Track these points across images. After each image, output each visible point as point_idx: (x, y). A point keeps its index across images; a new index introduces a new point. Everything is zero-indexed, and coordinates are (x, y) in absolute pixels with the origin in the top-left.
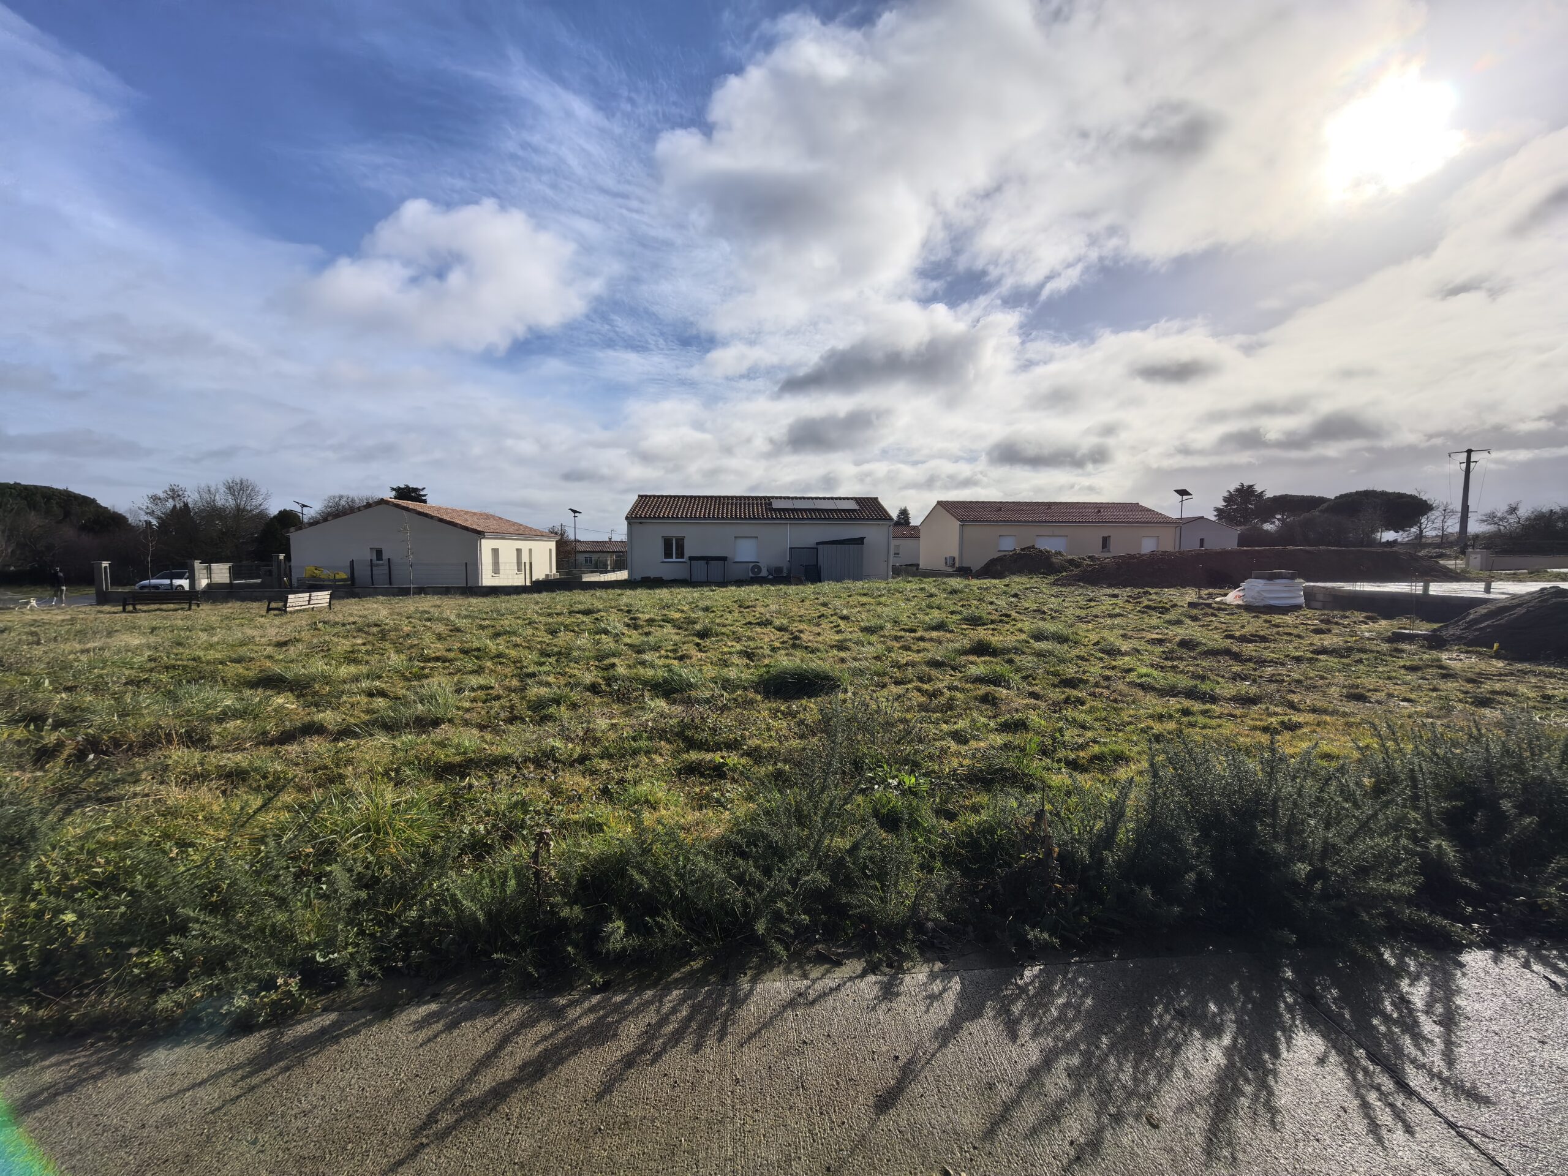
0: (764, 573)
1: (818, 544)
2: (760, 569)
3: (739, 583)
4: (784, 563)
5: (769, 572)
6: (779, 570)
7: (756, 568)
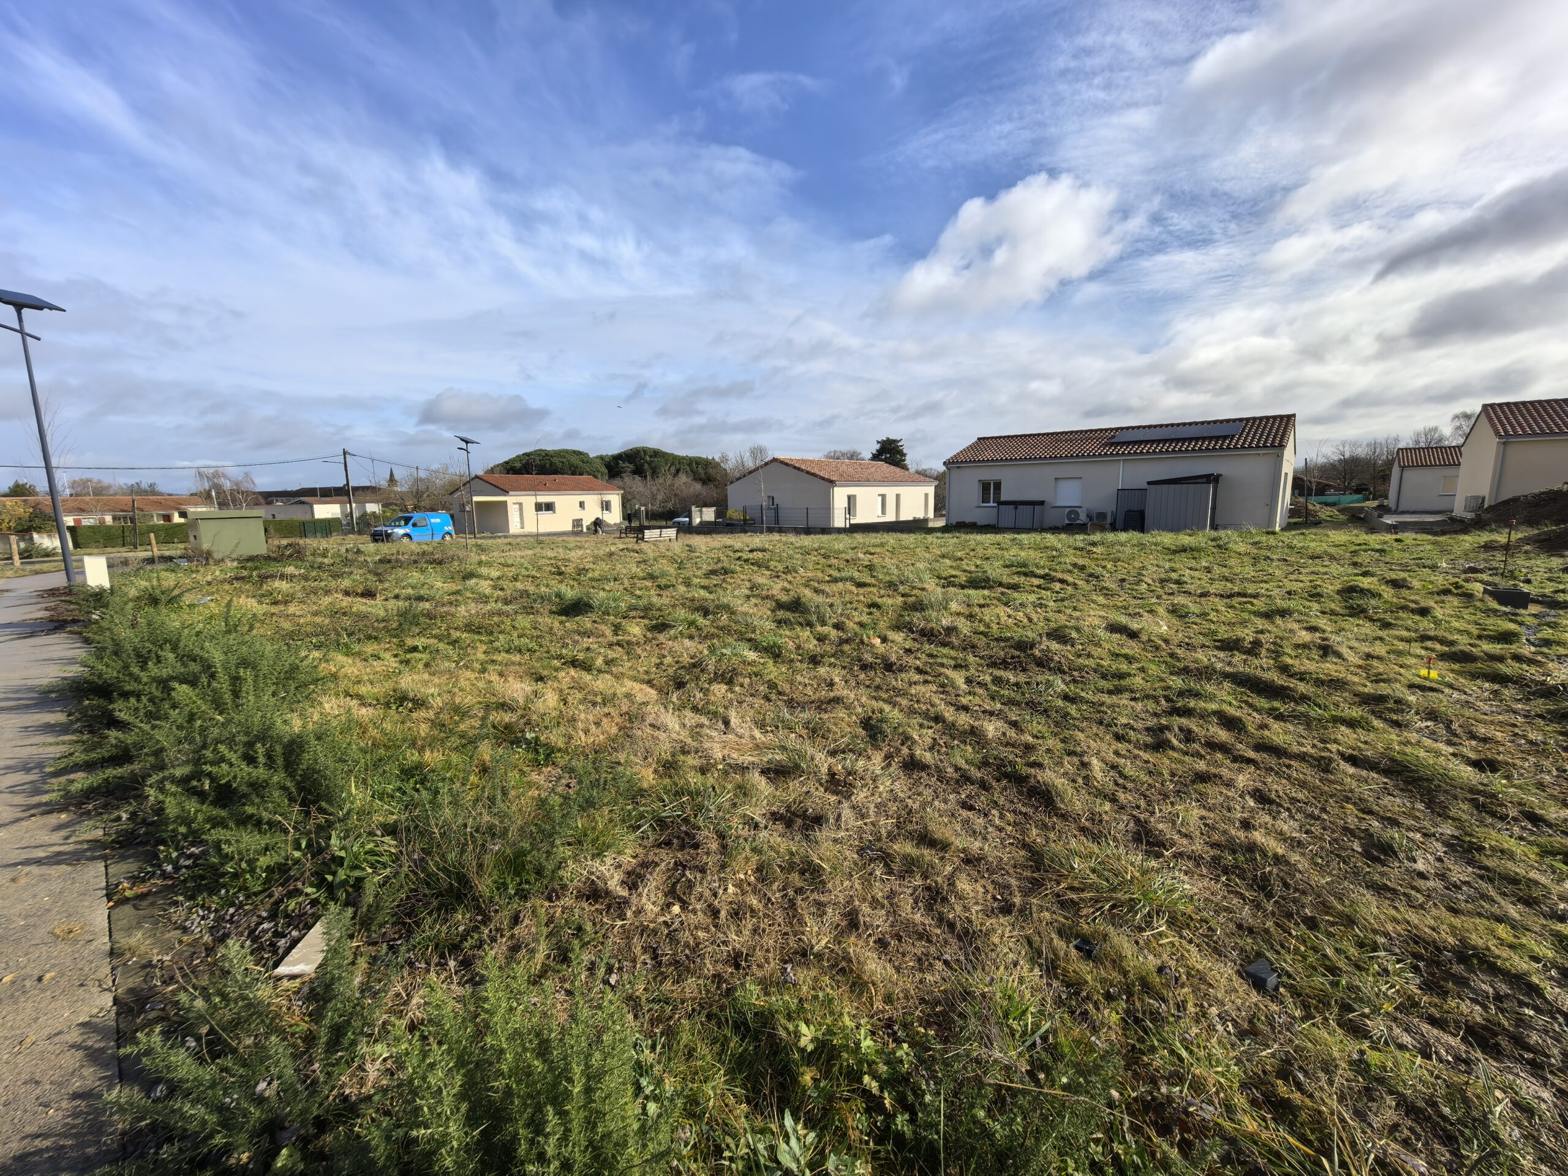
0: (1083, 518)
1: (1149, 483)
2: (1077, 514)
3: (1055, 530)
4: (1109, 507)
5: (1089, 517)
6: (1102, 516)
7: (1073, 512)
